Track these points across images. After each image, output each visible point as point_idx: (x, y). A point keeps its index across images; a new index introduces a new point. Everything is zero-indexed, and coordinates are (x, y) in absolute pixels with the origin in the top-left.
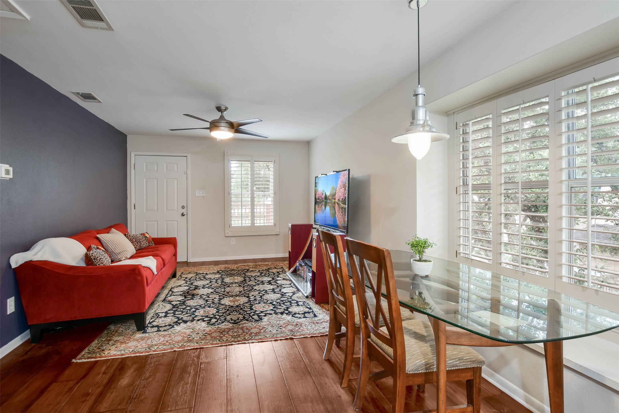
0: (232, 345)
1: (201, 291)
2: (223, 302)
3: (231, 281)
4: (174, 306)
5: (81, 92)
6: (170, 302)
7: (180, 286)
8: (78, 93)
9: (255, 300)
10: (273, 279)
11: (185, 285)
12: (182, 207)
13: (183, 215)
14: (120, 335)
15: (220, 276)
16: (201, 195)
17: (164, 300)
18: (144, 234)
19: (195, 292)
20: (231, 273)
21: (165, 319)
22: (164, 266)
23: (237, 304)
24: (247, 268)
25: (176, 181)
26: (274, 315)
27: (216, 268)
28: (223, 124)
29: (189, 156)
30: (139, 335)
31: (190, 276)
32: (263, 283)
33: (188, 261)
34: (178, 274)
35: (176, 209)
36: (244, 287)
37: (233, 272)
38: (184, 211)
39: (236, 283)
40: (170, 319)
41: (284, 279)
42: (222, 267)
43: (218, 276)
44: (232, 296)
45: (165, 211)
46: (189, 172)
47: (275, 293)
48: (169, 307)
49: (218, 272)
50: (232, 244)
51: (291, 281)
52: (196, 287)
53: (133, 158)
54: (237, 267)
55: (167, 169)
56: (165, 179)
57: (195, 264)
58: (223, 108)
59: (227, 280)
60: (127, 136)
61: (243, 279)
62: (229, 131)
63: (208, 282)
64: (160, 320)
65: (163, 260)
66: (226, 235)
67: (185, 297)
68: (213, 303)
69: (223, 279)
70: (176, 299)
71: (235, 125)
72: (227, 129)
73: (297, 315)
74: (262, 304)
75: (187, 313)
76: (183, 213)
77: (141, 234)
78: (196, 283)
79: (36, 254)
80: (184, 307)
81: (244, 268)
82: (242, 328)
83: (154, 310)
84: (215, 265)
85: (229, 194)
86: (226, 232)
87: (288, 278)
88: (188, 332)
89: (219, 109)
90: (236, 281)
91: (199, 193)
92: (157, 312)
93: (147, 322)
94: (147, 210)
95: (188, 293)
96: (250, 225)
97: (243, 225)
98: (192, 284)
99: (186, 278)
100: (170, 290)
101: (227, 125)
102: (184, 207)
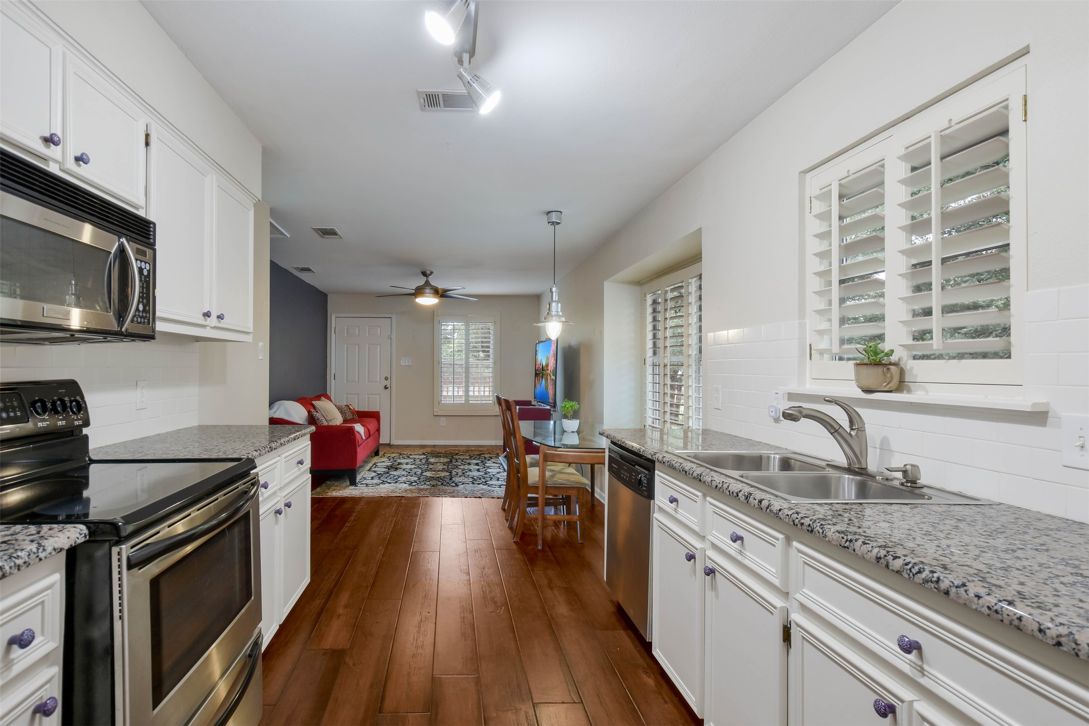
0: (428, 497)
1: (404, 466)
2: (424, 474)
3: (436, 461)
4: (378, 474)
5: (300, 267)
6: (375, 472)
7: (384, 462)
8: (299, 268)
9: (457, 475)
10: (482, 462)
11: (388, 461)
12: (385, 378)
13: (386, 388)
14: (337, 486)
15: (425, 457)
16: (407, 364)
17: (369, 470)
18: (348, 406)
19: (398, 466)
20: (437, 455)
21: (372, 481)
22: (369, 436)
23: (437, 476)
24: (457, 452)
25: (379, 347)
26: (471, 485)
27: (421, 451)
28: (427, 291)
29: (394, 317)
30: (353, 487)
31: (393, 455)
32: (469, 464)
33: (391, 444)
34: (381, 453)
35: (378, 381)
36: (448, 466)
37: (439, 455)
38: (387, 383)
39: (440, 463)
40: (376, 481)
41: (494, 463)
42: (429, 450)
43: (422, 457)
44: (434, 471)
45: (367, 383)
46: (394, 337)
47: (479, 471)
48: (374, 474)
49: (424, 454)
50: (442, 425)
51: (502, 464)
52: (399, 464)
53: (334, 322)
54: (445, 451)
55: (369, 334)
56: (367, 345)
57: (398, 446)
58: (428, 272)
59: (432, 460)
60: (327, 295)
61: (449, 460)
62: (434, 297)
63: (412, 460)
64: (368, 481)
65: (368, 430)
66: (435, 414)
67: (389, 469)
68: (415, 474)
69: (427, 459)
70: (381, 470)
71: (440, 292)
72: (431, 295)
73: (493, 486)
74: (463, 478)
75: (391, 479)
76: (386, 385)
77: (346, 406)
78: (399, 461)
79: (275, 413)
80: (388, 475)
81: (452, 452)
82: (439, 489)
83: (361, 475)
84: (422, 448)
85: (439, 363)
86: (435, 410)
87: (499, 462)
88: (392, 488)
89: (424, 274)
90: (441, 461)
91: (405, 362)
92: (364, 476)
93: (357, 481)
94: (347, 381)
95: (391, 467)
96: (463, 402)
97: (455, 402)
98: (395, 461)
99: (389, 457)
100: (374, 464)
101: (432, 291)
102: (387, 378)
